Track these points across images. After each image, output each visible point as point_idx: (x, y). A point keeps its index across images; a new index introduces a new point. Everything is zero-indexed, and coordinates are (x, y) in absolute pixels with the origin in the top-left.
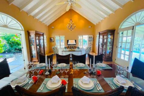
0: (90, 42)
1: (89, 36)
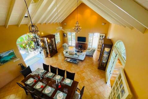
0: (101, 41)
1: (101, 34)
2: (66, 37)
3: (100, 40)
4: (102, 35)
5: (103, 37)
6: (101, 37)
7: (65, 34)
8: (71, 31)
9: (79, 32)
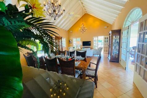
2: (72, 43)
3: (105, 42)
4: (106, 37)
5: (107, 39)
6: (105, 39)
7: (71, 41)
8: (76, 37)
9: (84, 33)
